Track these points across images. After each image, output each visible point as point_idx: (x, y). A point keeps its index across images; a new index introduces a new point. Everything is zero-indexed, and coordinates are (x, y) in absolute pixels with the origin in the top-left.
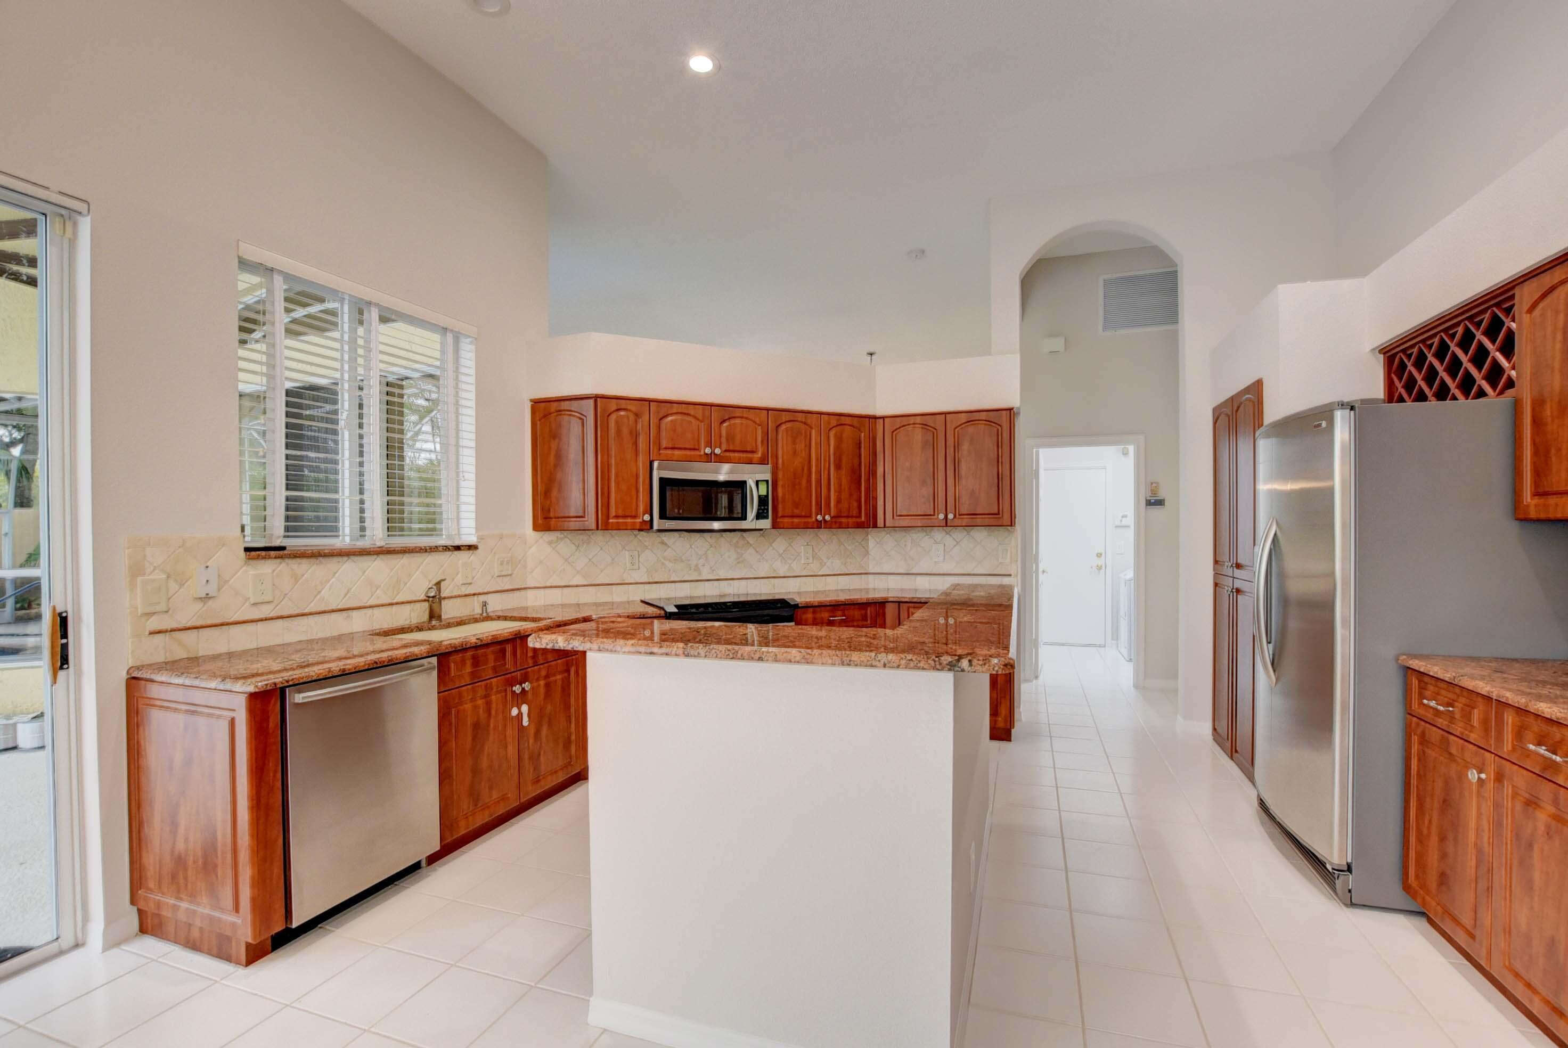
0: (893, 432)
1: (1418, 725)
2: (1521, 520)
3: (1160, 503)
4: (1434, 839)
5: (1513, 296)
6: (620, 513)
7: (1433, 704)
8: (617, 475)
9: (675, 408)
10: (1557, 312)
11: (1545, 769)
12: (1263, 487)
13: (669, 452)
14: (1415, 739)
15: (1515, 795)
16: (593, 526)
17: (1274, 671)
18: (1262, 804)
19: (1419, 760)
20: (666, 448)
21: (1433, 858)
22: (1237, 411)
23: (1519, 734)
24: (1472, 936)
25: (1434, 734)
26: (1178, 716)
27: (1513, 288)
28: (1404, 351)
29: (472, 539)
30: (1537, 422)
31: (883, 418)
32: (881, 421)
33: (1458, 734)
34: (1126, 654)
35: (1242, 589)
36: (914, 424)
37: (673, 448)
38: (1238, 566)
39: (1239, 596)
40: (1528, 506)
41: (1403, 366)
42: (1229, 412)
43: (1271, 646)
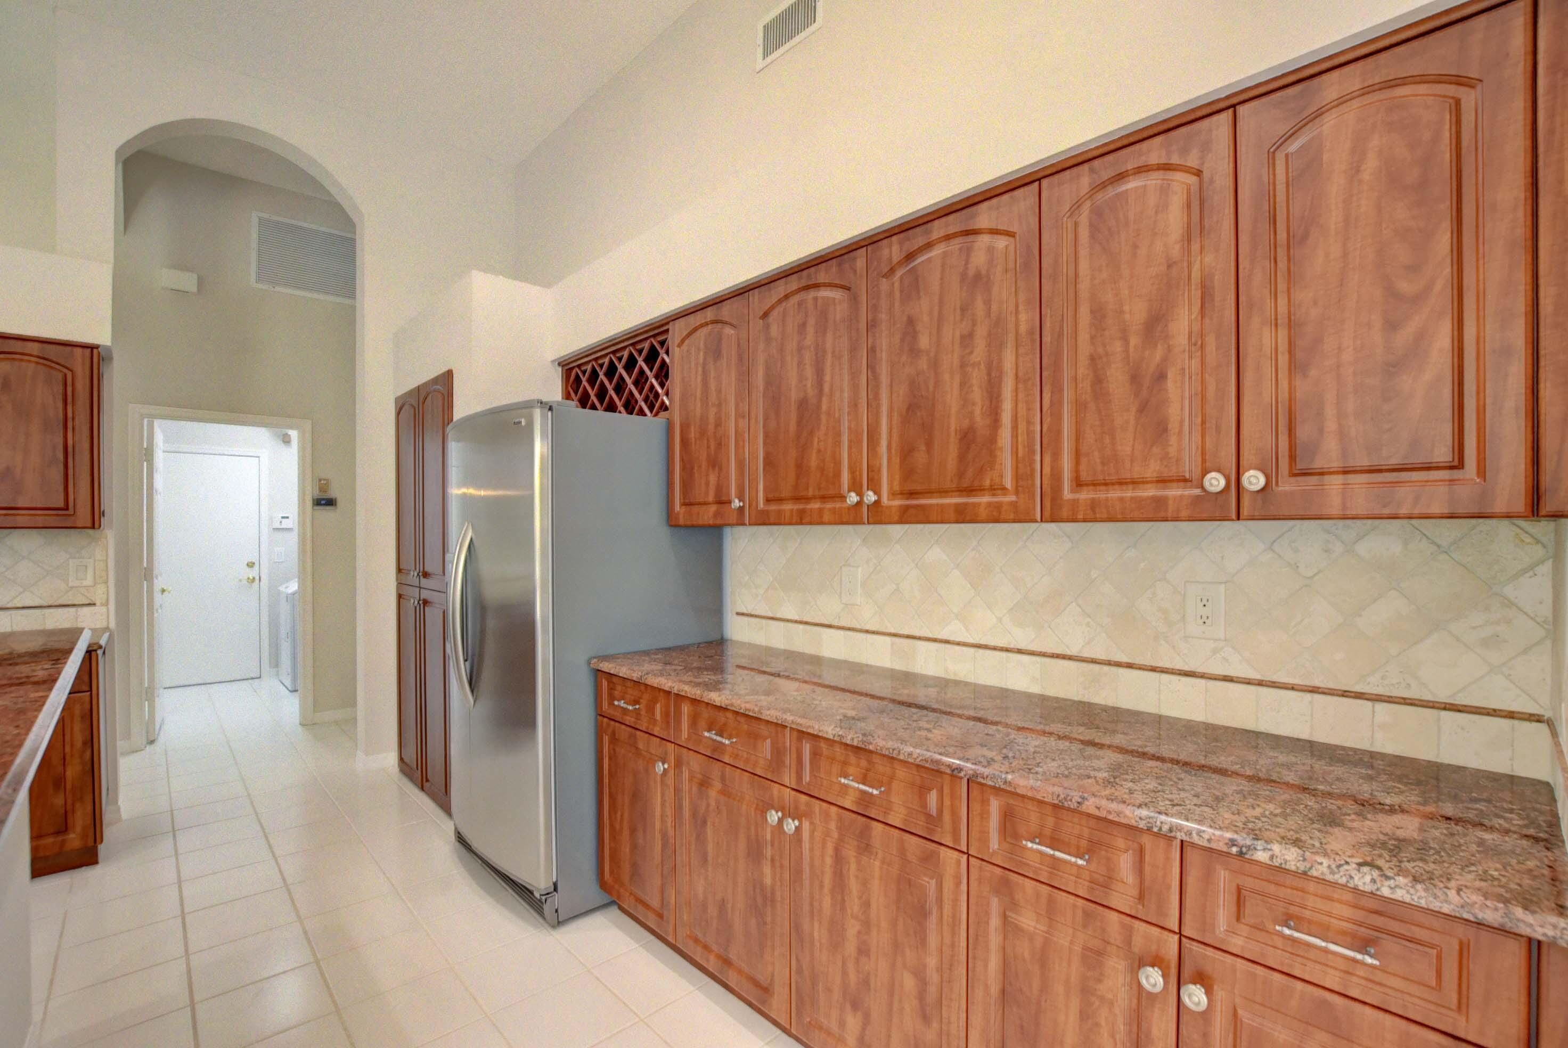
1: (608, 725)
2: (671, 526)
3: (330, 503)
4: (626, 832)
5: (667, 331)
7: (622, 704)
10: (699, 349)
11: (714, 750)
12: (456, 491)
14: (606, 739)
15: (691, 779)
17: (472, 691)
18: (461, 839)
19: (610, 758)
21: (626, 849)
22: (424, 403)
23: (694, 720)
24: (661, 916)
25: (623, 732)
26: (359, 752)
27: (668, 323)
28: (579, 366)
30: (685, 442)
33: (644, 729)
34: (288, 682)
35: (429, 600)
38: (426, 575)
39: (426, 608)
40: (678, 513)
41: (578, 380)
42: (415, 403)
43: (468, 663)
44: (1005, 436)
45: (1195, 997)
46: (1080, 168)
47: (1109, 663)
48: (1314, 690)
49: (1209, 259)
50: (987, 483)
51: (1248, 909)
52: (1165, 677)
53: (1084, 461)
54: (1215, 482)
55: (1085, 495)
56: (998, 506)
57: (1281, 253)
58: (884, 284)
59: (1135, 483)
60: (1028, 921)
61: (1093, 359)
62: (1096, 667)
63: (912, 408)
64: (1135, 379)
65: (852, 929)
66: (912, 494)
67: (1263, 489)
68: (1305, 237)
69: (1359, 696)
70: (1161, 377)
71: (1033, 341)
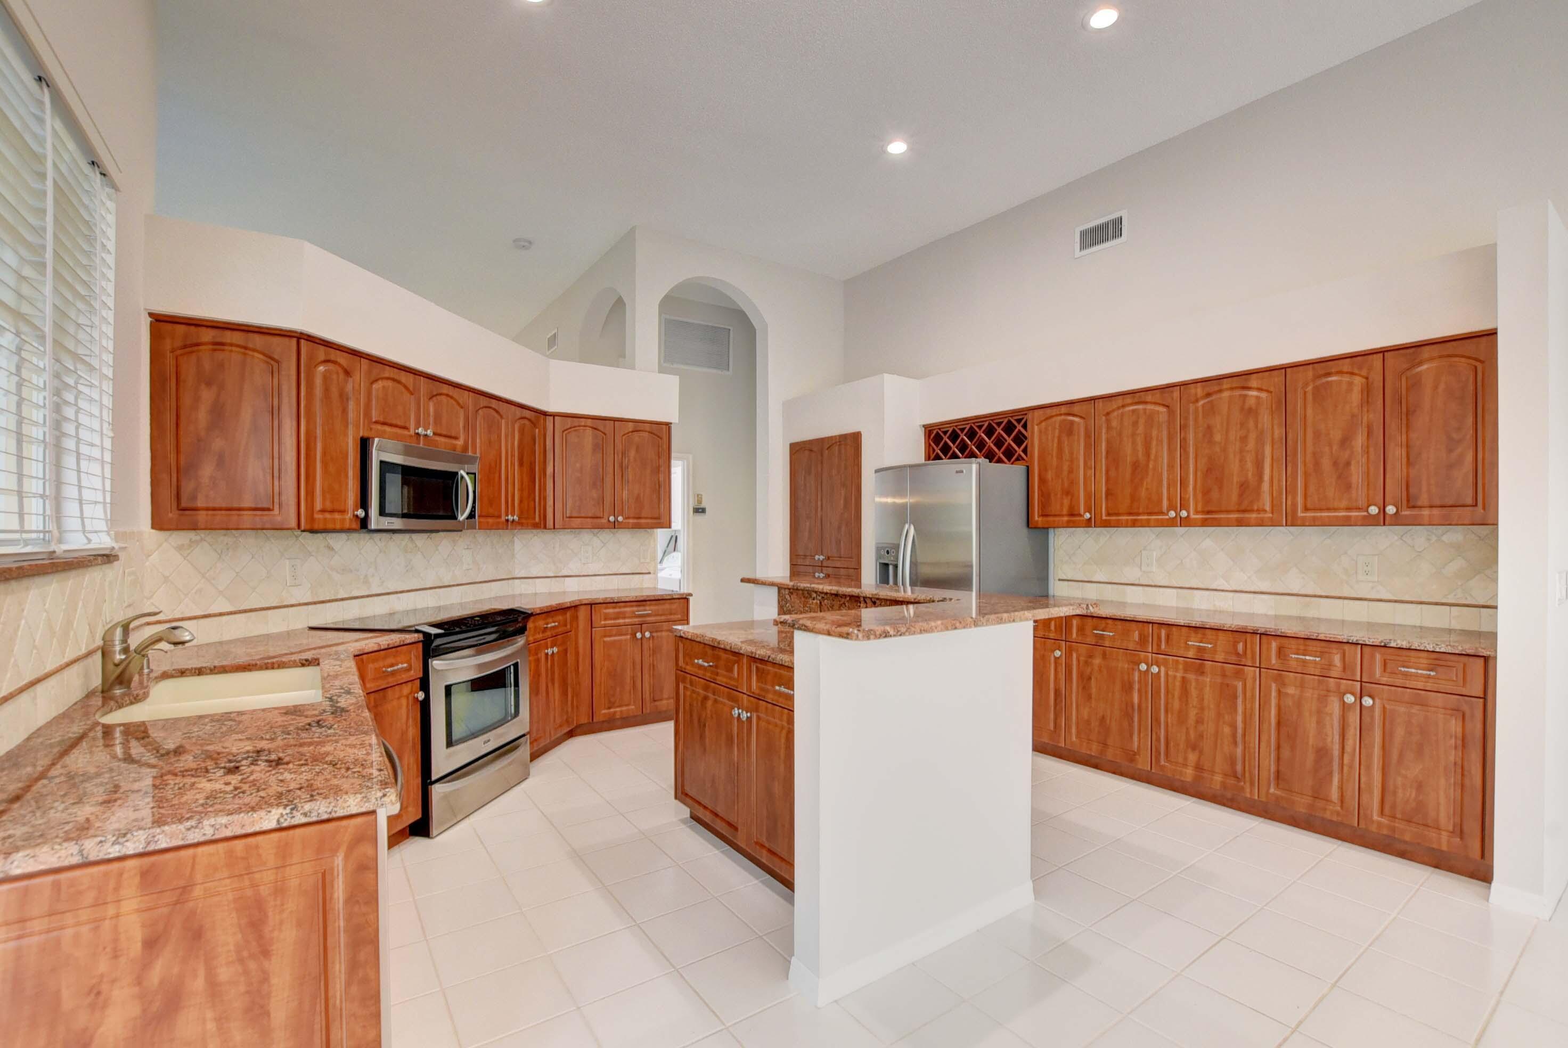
0: (563, 432)
2: (1031, 527)
3: (703, 511)
5: (1025, 416)
6: (329, 506)
8: (324, 453)
9: (388, 372)
10: (1055, 428)
13: (379, 427)
15: (1079, 658)
16: (293, 523)
20: (376, 422)
22: (827, 449)
23: (1082, 627)
27: (1027, 412)
28: (941, 430)
29: (103, 541)
31: (554, 415)
32: (551, 418)
36: (585, 426)
37: (384, 424)
38: (828, 558)
40: (1037, 521)
42: (815, 449)
44: (1266, 486)
45: (1367, 701)
46: (1308, 366)
47: (1315, 596)
48: (1421, 603)
49: (1371, 416)
50: (1256, 508)
51: (1388, 665)
52: (1346, 602)
53: (1309, 499)
54: (1374, 510)
55: (1309, 514)
56: (1262, 519)
57: (1404, 417)
58: (1192, 407)
59: (1335, 510)
60: (1291, 690)
61: (1314, 454)
62: (1308, 599)
63: (1209, 471)
64: (1335, 464)
65: (1193, 714)
66: (1209, 512)
67: (1395, 514)
68: (1415, 411)
69: (1443, 604)
70: (1348, 464)
71: (1282, 443)
